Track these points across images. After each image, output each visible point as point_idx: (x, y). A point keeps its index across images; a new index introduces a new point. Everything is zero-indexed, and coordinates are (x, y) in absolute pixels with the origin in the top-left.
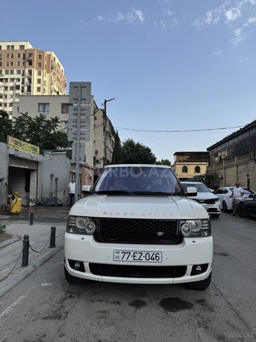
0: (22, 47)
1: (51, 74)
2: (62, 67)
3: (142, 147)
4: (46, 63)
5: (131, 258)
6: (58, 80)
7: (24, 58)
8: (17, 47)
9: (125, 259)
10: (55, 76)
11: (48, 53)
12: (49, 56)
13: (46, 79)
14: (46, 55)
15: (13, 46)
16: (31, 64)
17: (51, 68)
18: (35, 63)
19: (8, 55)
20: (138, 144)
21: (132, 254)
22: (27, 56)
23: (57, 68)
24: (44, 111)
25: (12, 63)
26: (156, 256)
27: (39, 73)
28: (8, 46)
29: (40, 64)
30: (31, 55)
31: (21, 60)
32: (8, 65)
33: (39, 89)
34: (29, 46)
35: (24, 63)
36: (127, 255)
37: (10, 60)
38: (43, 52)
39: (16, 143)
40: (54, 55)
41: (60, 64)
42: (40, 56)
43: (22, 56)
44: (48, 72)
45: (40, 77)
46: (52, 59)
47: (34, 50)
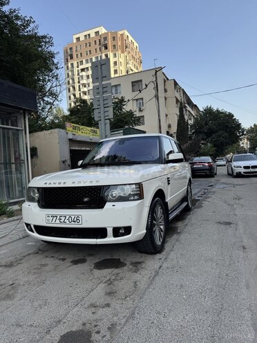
0: (97, 33)
1: (126, 53)
2: (136, 44)
3: (222, 113)
4: (119, 43)
5: (58, 221)
6: (133, 57)
7: (100, 44)
8: (93, 35)
9: (53, 222)
10: (130, 55)
11: (121, 33)
12: (122, 35)
13: (122, 60)
14: (119, 36)
15: (89, 35)
16: (106, 48)
17: (125, 47)
18: (110, 46)
19: (86, 44)
20: (217, 111)
21: (58, 218)
22: (102, 40)
23: (131, 46)
24: (116, 93)
25: (90, 51)
26: (77, 220)
27: (115, 56)
28: (86, 36)
29: (114, 46)
30: (105, 39)
31: (98, 47)
32: (87, 54)
33: (116, 72)
34: (103, 31)
35: (100, 49)
36: (55, 218)
37: (89, 49)
38: (116, 33)
39: (74, 128)
40: (127, 33)
41: (133, 41)
42: (114, 38)
43: (98, 43)
44: (123, 52)
45: (116, 59)
46: (125, 38)
47: (107, 33)
